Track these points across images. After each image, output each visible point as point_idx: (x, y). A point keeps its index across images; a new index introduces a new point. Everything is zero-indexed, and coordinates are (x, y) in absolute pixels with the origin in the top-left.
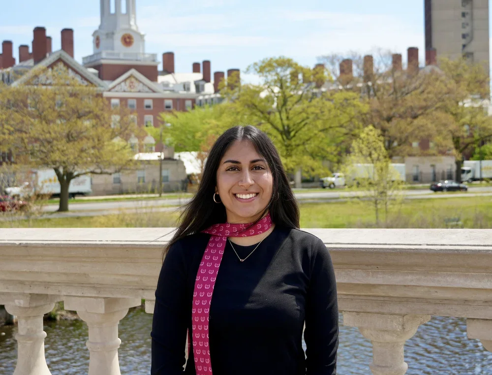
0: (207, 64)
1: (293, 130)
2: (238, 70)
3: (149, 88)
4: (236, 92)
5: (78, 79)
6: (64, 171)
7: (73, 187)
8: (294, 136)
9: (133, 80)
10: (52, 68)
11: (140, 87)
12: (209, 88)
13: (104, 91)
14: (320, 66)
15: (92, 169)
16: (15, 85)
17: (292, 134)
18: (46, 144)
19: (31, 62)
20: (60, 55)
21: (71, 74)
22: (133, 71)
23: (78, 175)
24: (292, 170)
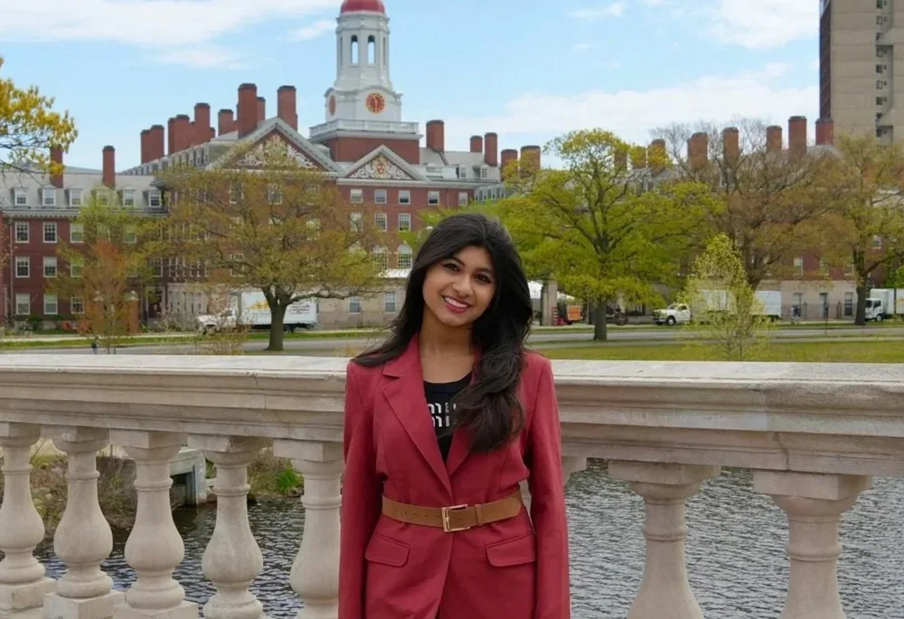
0: (492, 138)
1: (612, 239)
2: (537, 148)
3: (405, 173)
4: (529, 181)
5: (301, 159)
6: (276, 293)
7: (290, 317)
8: (614, 246)
9: (382, 159)
10: (265, 144)
11: (393, 171)
12: (494, 174)
13: (337, 178)
14: (659, 144)
15: (315, 290)
16: (210, 167)
17: (611, 243)
18: (252, 252)
19: (235, 135)
20: (276, 124)
21: (291, 152)
22: (383, 148)
23: (296, 300)
24: (609, 297)
